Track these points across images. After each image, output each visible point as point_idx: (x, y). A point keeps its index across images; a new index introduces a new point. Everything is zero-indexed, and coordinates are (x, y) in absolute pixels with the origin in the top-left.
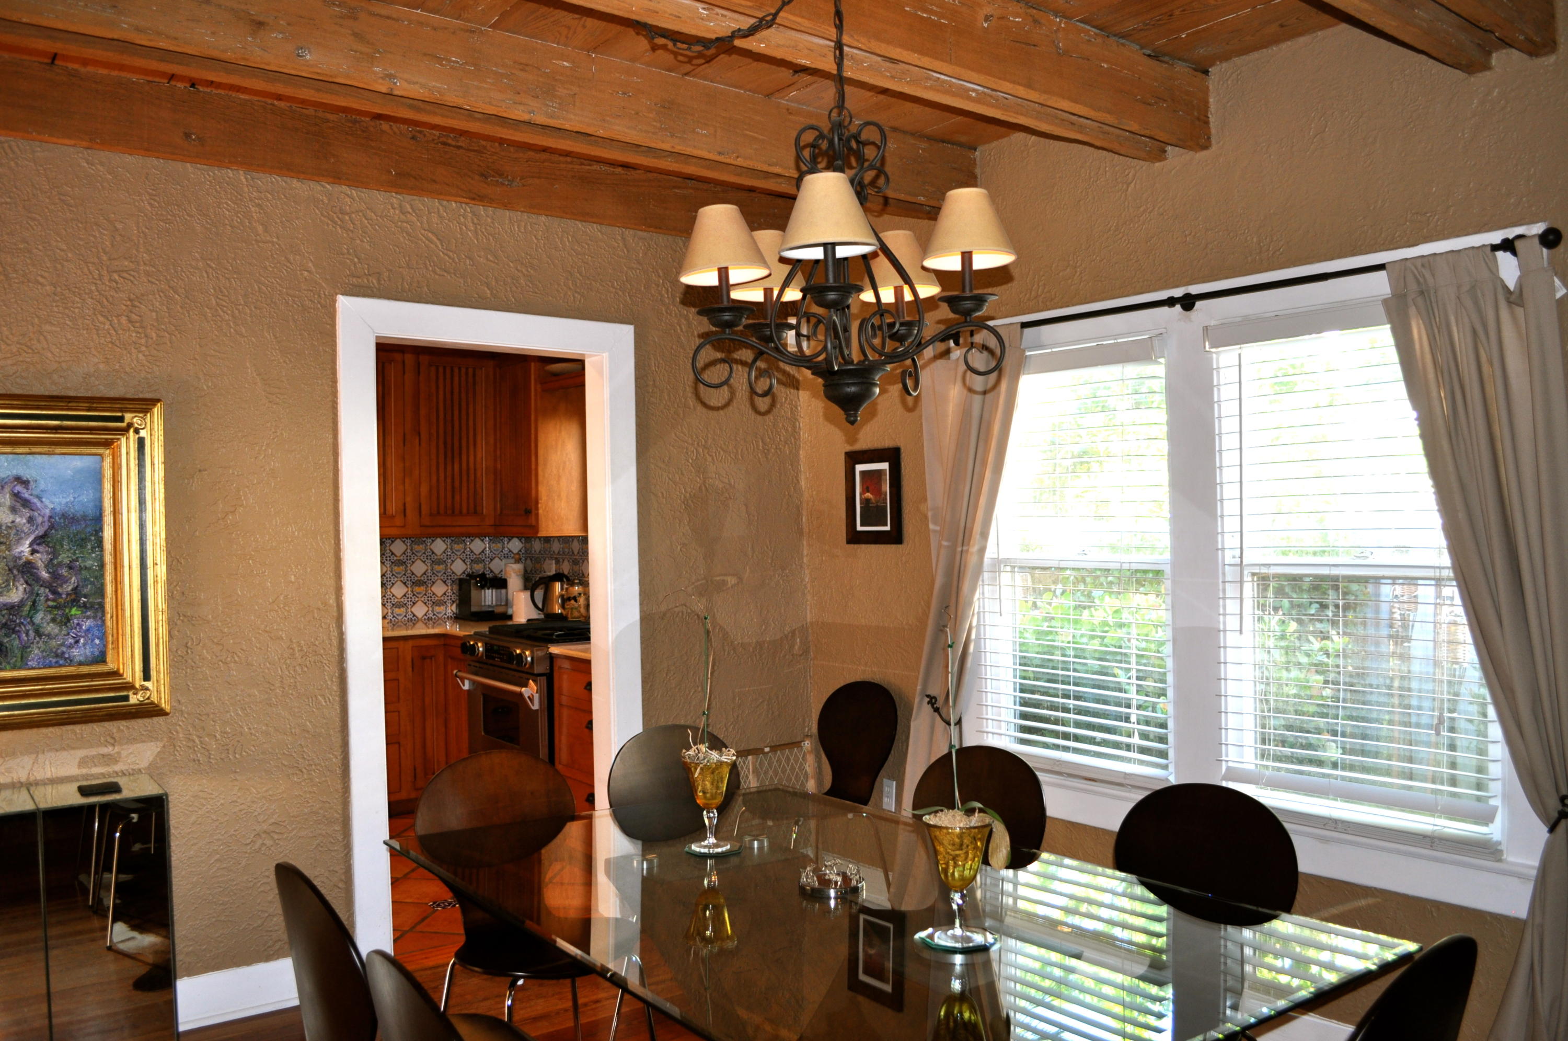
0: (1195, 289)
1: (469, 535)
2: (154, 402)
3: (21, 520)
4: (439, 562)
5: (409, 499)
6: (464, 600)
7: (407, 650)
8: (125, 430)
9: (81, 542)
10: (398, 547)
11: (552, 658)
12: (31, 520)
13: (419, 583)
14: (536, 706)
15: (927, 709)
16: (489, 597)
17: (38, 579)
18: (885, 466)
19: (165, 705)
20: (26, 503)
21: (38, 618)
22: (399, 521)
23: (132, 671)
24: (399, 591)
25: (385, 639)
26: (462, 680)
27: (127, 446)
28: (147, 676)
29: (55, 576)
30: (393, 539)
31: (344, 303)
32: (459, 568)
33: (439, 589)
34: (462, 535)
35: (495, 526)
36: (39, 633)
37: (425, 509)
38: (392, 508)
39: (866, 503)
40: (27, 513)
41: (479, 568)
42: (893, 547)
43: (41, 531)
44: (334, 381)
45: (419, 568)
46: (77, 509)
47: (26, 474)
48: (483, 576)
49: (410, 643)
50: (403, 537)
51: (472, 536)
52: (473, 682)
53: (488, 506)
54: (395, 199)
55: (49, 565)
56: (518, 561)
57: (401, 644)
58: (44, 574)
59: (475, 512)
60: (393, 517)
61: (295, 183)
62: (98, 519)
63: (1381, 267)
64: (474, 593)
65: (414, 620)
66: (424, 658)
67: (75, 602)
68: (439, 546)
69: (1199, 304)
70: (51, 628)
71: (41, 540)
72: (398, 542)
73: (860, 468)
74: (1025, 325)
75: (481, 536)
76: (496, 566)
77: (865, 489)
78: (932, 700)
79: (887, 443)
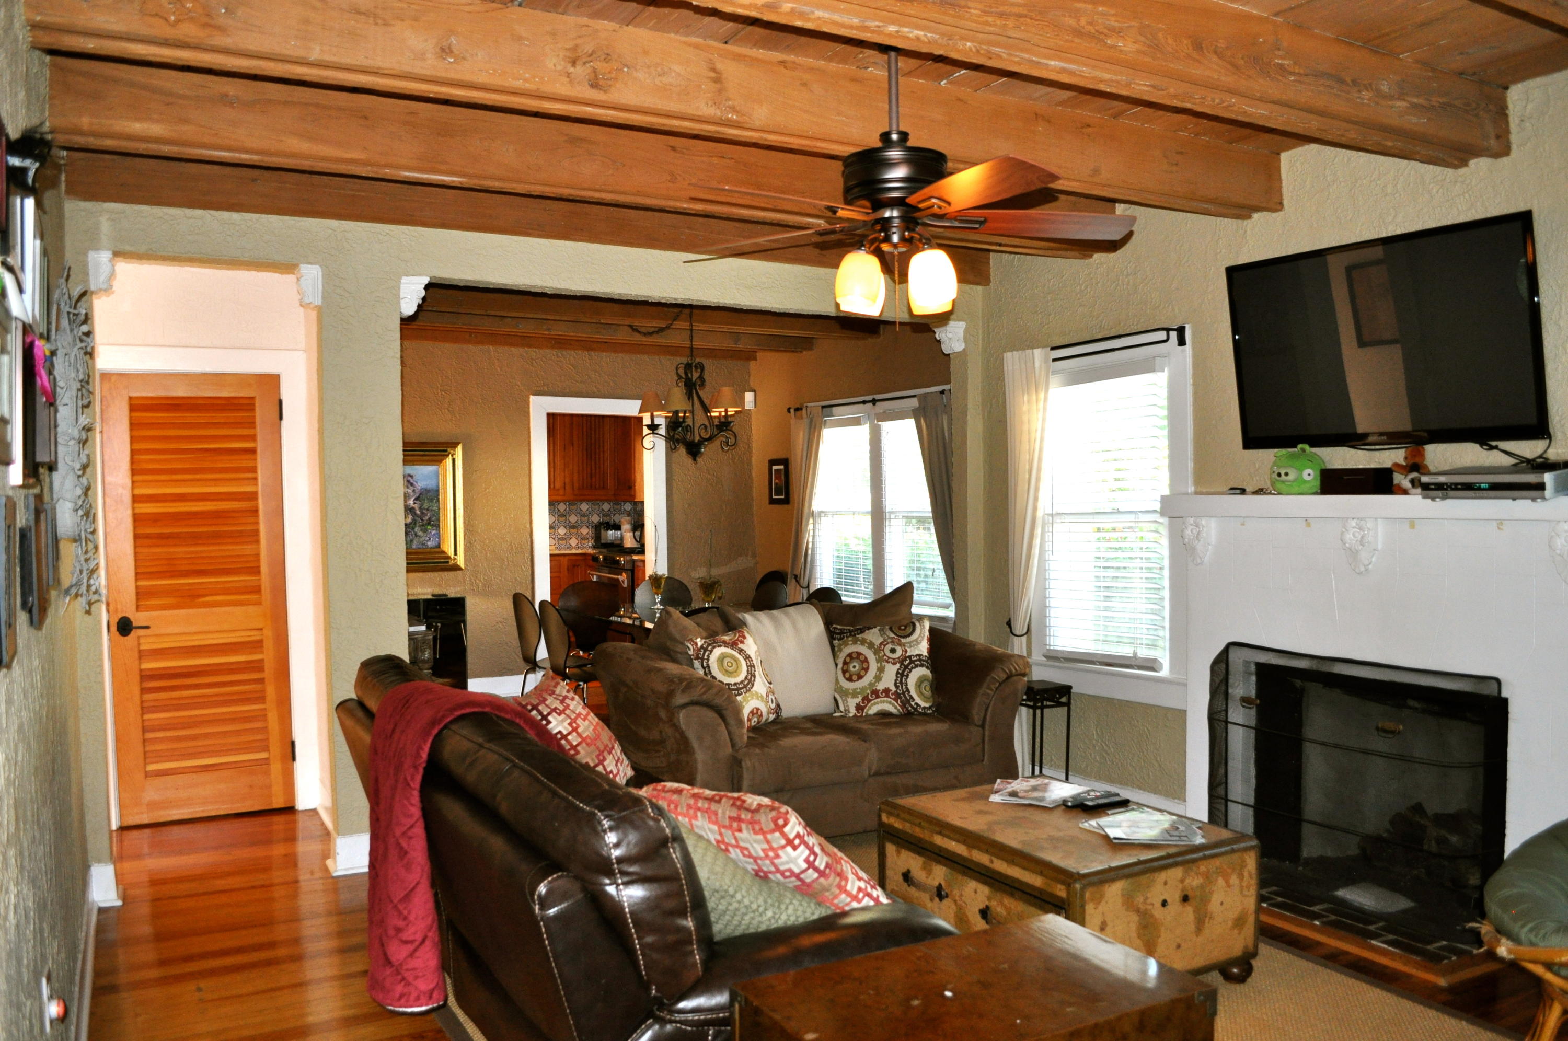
0: (878, 397)
1: (601, 501)
2: (458, 444)
3: (410, 491)
4: (584, 515)
5: (567, 480)
6: (597, 538)
7: (565, 561)
8: (448, 456)
9: (431, 500)
10: (562, 507)
11: (634, 561)
12: (414, 491)
13: (573, 527)
14: (625, 585)
15: (794, 580)
16: (611, 534)
17: (416, 514)
18: (782, 467)
19: (463, 566)
20: (412, 484)
21: (416, 529)
22: (561, 492)
23: (451, 553)
24: (562, 531)
25: (551, 555)
26: (593, 575)
27: (449, 461)
28: (456, 554)
29: (422, 513)
30: (559, 502)
31: (533, 399)
32: (596, 519)
33: (585, 531)
34: (597, 500)
35: (614, 495)
36: (416, 535)
37: (576, 485)
38: (558, 485)
39: (776, 484)
40: (412, 488)
41: (606, 519)
42: (786, 506)
43: (417, 495)
44: (529, 433)
45: (573, 519)
46: (429, 487)
47: (412, 473)
48: (608, 523)
49: (567, 558)
50: (564, 501)
51: (603, 501)
52: (599, 577)
53: (610, 483)
54: (555, 352)
55: (420, 508)
56: (629, 515)
57: (562, 558)
58: (418, 512)
59: (603, 488)
60: (558, 490)
61: (513, 349)
62: (438, 491)
63: (914, 396)
64: (602, 532)
65: (570, 547)
66: (574, 566)
67: (429, 524)
68: (584, 507)
69: (877, 404)
70: (420, 533)
71: (416, 499)
72: (562, 504)
73: (774, 467)
74: (823, 407)
75: (608, 501)
76: (616, 518)
77: (776, 478)
78: (796, 577)
79: (783, 456)
